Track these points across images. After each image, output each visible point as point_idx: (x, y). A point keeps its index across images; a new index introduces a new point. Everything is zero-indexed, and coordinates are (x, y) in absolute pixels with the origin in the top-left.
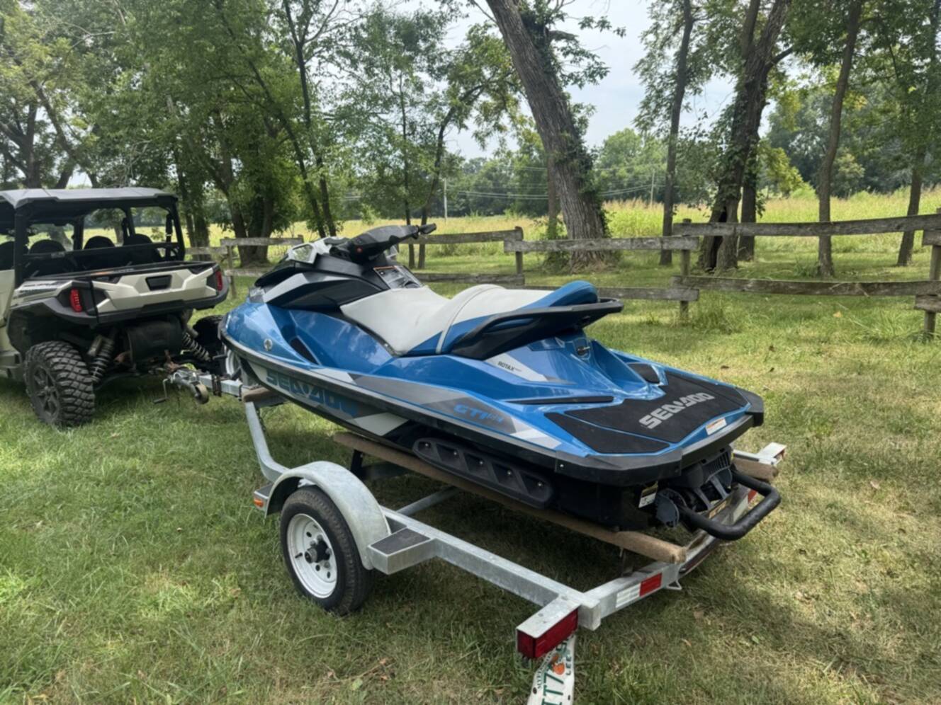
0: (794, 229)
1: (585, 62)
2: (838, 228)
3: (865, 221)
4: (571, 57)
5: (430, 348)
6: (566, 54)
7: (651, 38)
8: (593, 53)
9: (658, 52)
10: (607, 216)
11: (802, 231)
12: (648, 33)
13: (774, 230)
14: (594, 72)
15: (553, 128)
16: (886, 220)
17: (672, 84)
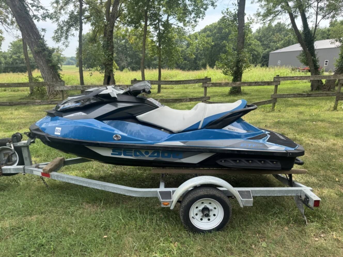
0: (170, 82)
1: (42, 11)
2: (182, 82)
3: (188, 80)
4: (35, 8)
5: (196, 127)
6: (33, 6)
7: (55, 5)
8: (46, 8)
9: (59, 11)
10: (61, 75)
11: (172, 83)
12: (54, 3)
13: (164, 83)
14: (46, 16)
15: (33, 37)
16: (194, 80)
17: (67, 25)
